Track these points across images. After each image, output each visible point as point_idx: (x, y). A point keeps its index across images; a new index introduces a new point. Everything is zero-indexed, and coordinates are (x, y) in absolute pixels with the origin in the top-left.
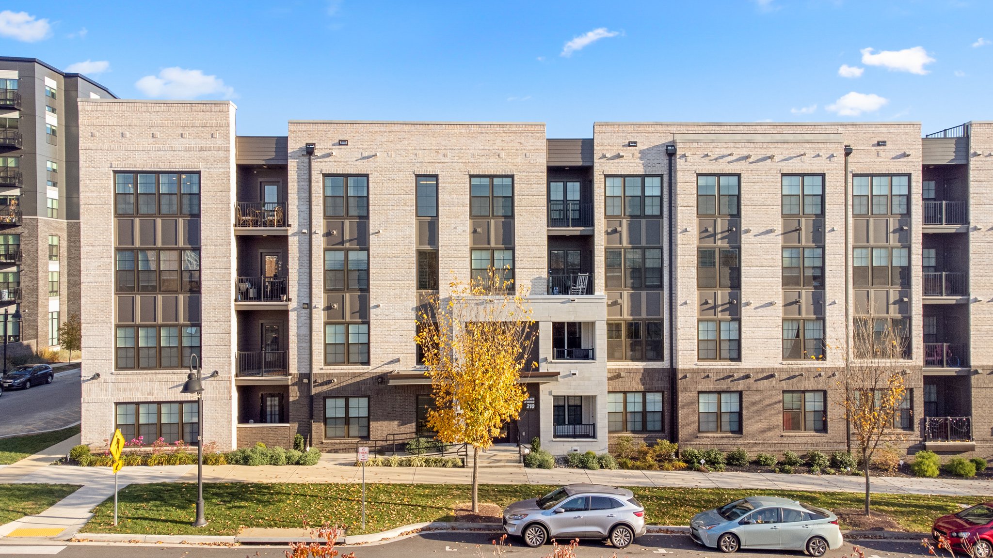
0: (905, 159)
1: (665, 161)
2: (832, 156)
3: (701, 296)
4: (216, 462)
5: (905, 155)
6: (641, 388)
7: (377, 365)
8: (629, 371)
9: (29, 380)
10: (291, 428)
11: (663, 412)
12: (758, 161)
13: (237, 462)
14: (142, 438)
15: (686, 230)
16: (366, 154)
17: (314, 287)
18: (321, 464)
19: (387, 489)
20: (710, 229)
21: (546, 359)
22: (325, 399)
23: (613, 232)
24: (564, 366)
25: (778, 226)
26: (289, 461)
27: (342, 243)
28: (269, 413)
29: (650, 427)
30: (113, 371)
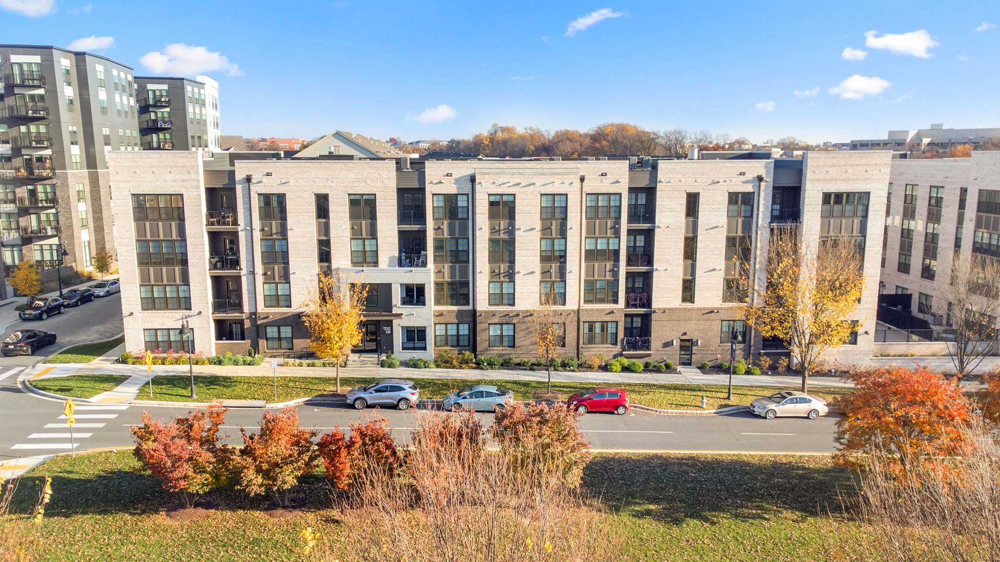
0: (618, 184)
1: (470, 186)
2: (572, 183)
3: (491, 268)
4: (203, 363)
5: (618, 182)
6: (456, 321)
7: (296, 308)
8: (449, 312)
9: (79, 300)
10: (247, 343)
11: (469, 335)
12: (526, 186)
13: (215, 364)
14: (160, 349)
15: (481, 229)
16: (283, 181)
17: (255, 262)
18: (263, 364)
19: (294, 380)
20: (497, 228)
21: (396, 306)
22: (265, 327)
23: (438, 229)
24: (406, 310)
25: (538, 226)
26: (245, 363)
27: (271, 235)
28: (234, 333)
29: (461, 343)
30: (140, 311)
